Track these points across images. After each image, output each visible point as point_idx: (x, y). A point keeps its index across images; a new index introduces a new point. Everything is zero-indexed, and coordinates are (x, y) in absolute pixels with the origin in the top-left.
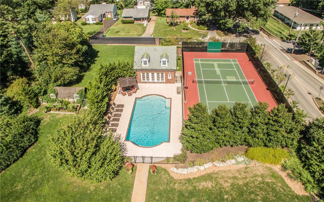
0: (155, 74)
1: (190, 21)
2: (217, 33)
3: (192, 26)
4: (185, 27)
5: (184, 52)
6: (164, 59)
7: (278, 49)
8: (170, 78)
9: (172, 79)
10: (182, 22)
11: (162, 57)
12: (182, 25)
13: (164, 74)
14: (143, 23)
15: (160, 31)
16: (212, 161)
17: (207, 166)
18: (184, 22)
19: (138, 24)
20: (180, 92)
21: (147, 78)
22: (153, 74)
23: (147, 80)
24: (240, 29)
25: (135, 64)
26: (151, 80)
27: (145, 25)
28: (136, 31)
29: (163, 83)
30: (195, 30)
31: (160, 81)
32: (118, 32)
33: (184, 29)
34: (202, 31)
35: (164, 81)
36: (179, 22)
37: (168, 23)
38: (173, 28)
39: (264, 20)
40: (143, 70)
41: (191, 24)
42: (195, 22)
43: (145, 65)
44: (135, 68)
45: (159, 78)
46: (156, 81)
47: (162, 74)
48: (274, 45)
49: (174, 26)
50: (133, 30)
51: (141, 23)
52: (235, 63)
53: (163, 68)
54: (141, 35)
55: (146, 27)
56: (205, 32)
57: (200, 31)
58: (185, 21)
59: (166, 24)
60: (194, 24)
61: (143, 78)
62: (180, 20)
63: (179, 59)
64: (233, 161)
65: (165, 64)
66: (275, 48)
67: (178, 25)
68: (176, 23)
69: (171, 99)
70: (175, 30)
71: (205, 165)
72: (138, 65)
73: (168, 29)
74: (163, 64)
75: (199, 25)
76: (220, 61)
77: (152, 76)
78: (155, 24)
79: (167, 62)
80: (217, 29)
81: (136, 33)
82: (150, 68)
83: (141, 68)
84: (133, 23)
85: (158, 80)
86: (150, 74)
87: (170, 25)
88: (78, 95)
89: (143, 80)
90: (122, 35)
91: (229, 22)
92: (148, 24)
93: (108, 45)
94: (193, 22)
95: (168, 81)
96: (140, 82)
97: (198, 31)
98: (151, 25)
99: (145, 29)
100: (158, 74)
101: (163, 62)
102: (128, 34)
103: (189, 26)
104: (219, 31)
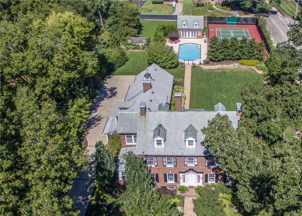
0: (190, 32)
1: (215, 3)
2: (238, 13)
3: (217, 7)
4: (210, 7)
5: (209, 25)
6: (196, 23)
7: (286, 25)
8: (199, 35)
9: (201, 36)
10: (208, 3)
11: (195, 22)
12: (207, 6)
13: (196, 32)
14: (172, 3)
15: (188, 10)
16: (222, 64)
17: (219, 66)
18: (209, 3)
19: (167, 4)
20: (206, 42)
21: (185, 35)
22: (189, 32)
23: (185, 36)
24: (256, 9)
25: (178, 26)
26: (187, 37)
27: (174, 5)
28: (167, 9)
29: (195, 38)
30: (219, 10)
31: (194, 37)
32: (151, 10)
33: (209, 9)
34: (226, 11)
35: (196, 37)
36: (205, 3)
37: (195, 4)
38: (199, 8)
39: (277, 2)
40: (183, 30)
41: (216, 5)
42: (219, 4)
43: (184, 27)
44: (178, 28)
45: (193, 35)
46: (191, 37)
47: (195, 32)
48: (283, 22)
49: (201, 7)
50: (164, 9)
51: (170, 3)
52: (246, 31)
53: (195, 28)
54: (172, 13)
55: (175, 7)
56: (227, 12)
57: (224, 11)
58: (211, 3)
59: (193, 5)
60: (218, 5)
61: (183, 35)
62: (205, 2)
63: (205, 28)
64: (232, 65)
65: (197, 26)
66: (284, 24)
67: (204, 6)
68: (203, 4)
69: (201, 45)
70: (202, 10)
71: (218, 65)
72: (180, 26)
73: (195, 9)
74: (196, 26)
75: (223, 6)
76: (235, 30)
77: (188, 34)
78: (182, 5)
79: (198, 25)
80: (239, 10)
81: (167, 12)
82: (187, 28)
83: (182, 28)
84: (163, 3)
85: (192, 36)
86: (187, 32)
87: (197, 6)
88: (146, 41)
89: (182, 36)
90: (155, 13)
91: (247, 3)
92: (177, 4)
93: (145, 20)
94: (218, 4)
95: (198, 37)
96: (181, 38)
97: (221, 11)
98: (180, 6)
99: (174, 8)
100: (192, 32)
101: (195, 24)
102: (160, 12)
103: (214, 6)
104: (240, 11)
